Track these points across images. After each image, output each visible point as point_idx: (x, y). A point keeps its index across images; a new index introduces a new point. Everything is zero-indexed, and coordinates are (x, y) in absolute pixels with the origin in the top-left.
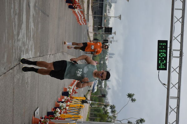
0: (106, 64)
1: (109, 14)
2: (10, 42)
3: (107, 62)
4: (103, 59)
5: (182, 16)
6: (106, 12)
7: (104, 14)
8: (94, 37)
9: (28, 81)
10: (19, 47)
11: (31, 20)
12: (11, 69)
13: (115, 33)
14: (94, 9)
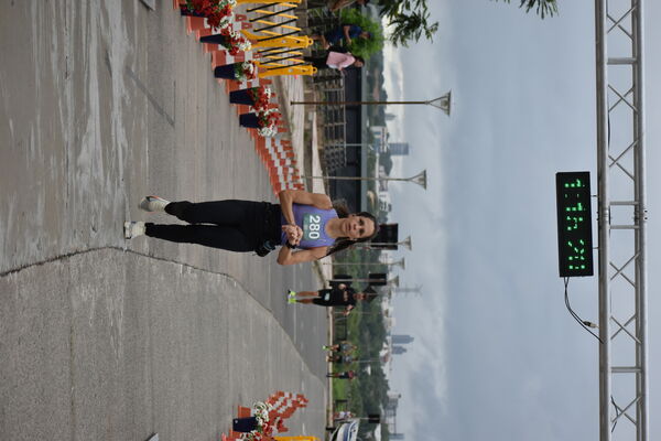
0: (384, 376)
1: (382, 193)
2: (53, 161)
3: (386, 369)
4: (373, 357)
5: (634, 86)
6: (371, 187)
7: (366, 194)
8: (334, 267)
9: (115, 323)
10: (81, 193)
11: (117, 114)
12: (61, 258)
13: (409, 243)
14: (328, 162)
